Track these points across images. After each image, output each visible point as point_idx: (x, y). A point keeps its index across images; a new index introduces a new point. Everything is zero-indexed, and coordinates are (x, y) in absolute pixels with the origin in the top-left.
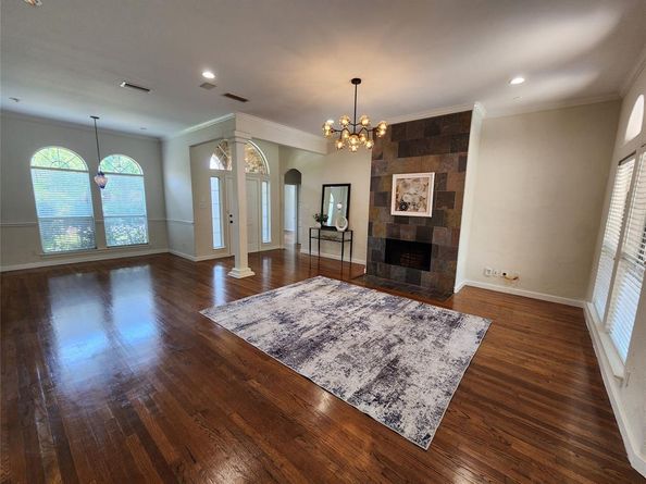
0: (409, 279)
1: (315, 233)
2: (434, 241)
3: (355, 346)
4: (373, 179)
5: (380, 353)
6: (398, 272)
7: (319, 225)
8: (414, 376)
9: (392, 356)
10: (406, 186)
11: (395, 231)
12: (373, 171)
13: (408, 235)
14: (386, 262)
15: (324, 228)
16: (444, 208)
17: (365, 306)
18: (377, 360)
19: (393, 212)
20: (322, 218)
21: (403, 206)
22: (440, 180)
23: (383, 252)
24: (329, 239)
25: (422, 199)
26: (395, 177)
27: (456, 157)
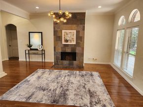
0: (70, 64)
1: (27, 52)
2: (77, 52)
3: (75, 90)
4: (54, 31)
5: (84, 90)
6: (66, 62)
7: (29, 49)
8: (97, 93)
9: (87, 89)
10: (67, 34)
11: (64, 49)
12: (54, 29)
13: (68, 50)
14: (61, 60)
15: (31, 49)
16: (79, 41)
17: (65, 76)
18: (85, 92)
19: (63, 43)
20: (30, 46)
21: (67, 41)
22: (78, 32)
23: (60, 57)
24: (35, 54)
25: (72, 39)
26: (63, 31)
27: (82, 26)
